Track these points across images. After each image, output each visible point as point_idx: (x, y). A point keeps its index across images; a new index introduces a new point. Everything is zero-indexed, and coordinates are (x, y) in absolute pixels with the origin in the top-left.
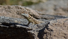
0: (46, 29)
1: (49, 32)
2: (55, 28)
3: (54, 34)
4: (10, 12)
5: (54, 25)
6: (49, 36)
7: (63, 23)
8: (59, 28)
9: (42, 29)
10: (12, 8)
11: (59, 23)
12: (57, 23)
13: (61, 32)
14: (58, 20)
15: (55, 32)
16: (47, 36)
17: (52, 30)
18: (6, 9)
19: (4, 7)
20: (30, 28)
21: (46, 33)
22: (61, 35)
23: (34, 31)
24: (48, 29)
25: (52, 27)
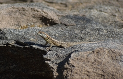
0: (66, 63)
1: (70, 67)
2: (77, 63)
3: (75, 71)
4: (25, 15)
5: (76, 59)
6: (70, 73)
7: (86, 57)
8: (81, 63)
9: (62, 60)
10: (27, 11)
11: (81, 57)
12: (79, 57)
13: (84, 69)
14: (80, 53)
15: (76, 68)
16: (67, 72)
17: (73, 66)
18: (21, 12)
19: (18, 9)
20: (48, 58)
21: (67, 69)
22: (84, 72)
23: (53, 62)
24: (68, 64)
25: (73, 62)
